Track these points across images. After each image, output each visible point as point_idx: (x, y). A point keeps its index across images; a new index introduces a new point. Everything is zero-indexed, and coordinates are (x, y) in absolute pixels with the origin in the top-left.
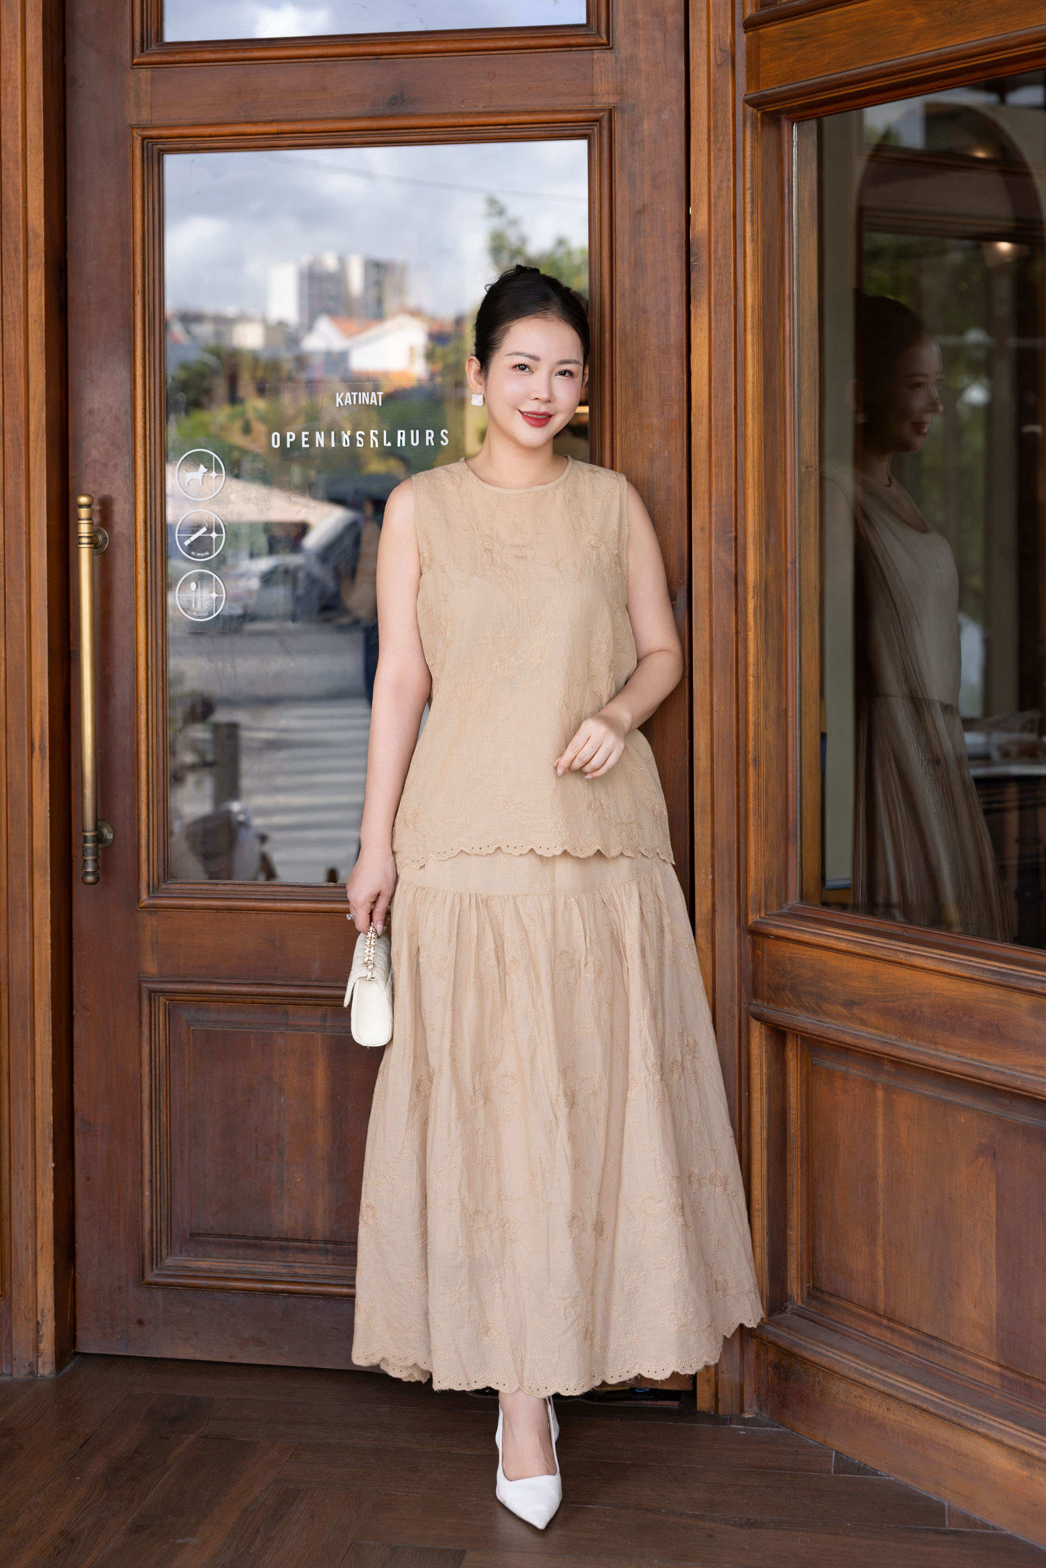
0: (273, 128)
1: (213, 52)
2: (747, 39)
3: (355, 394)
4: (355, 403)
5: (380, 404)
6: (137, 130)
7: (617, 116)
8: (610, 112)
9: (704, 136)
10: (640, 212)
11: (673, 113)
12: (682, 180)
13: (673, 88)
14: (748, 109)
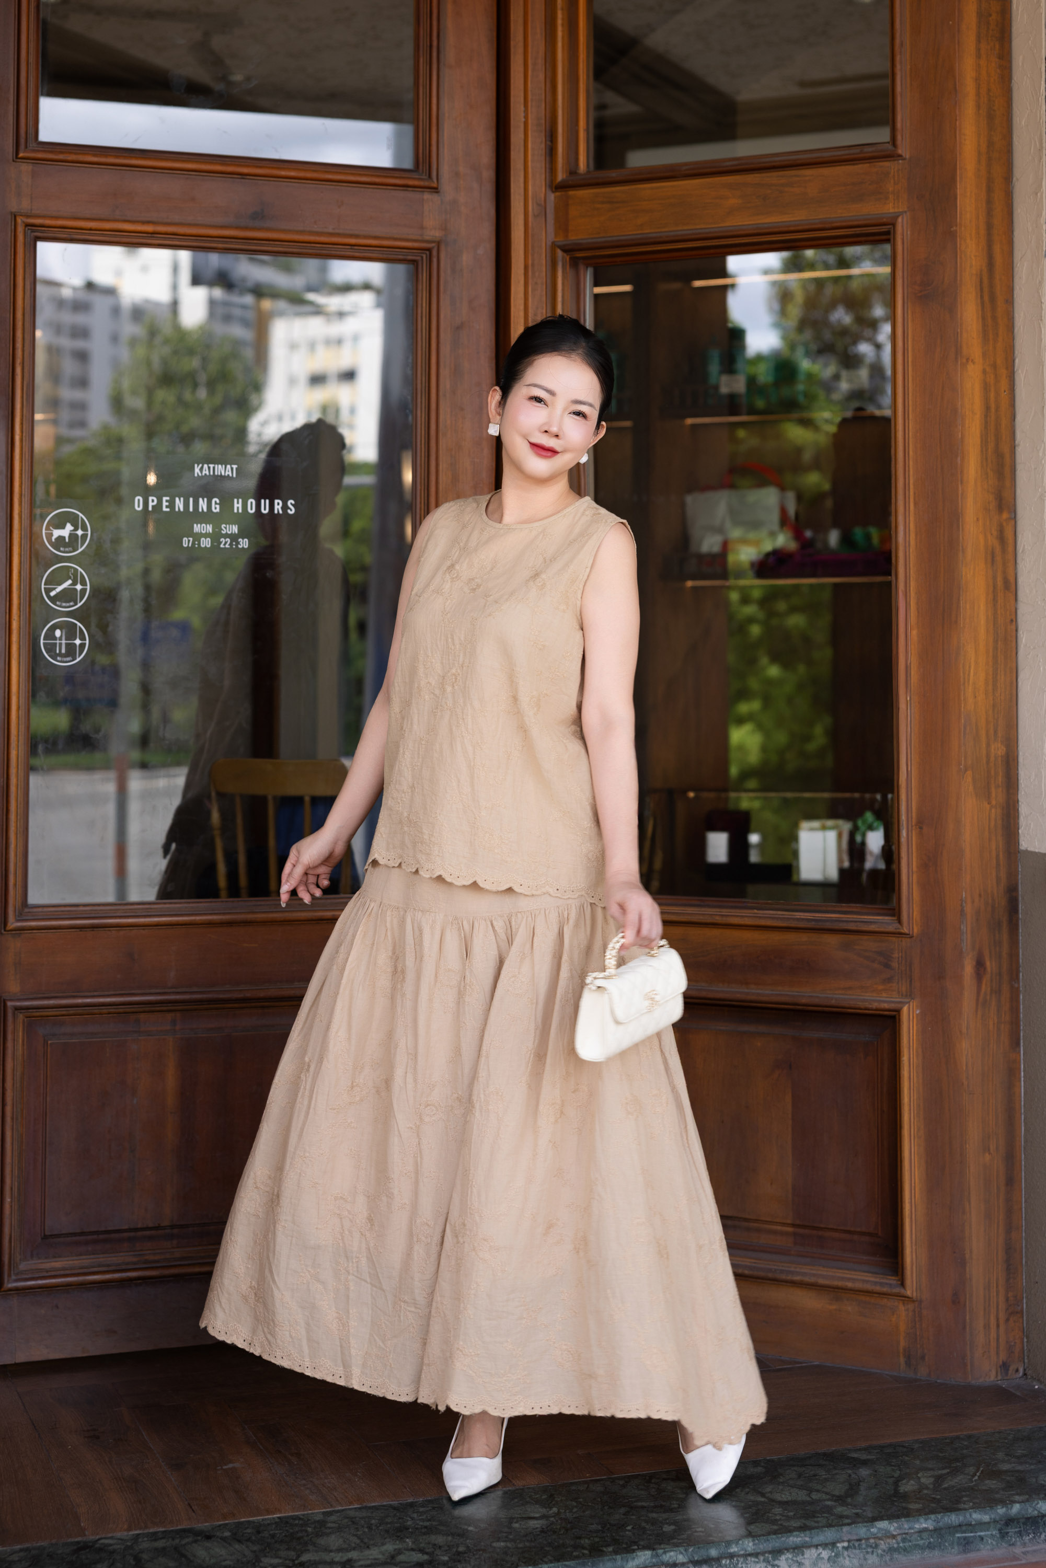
0: (150, 228)
1: (95, 155)
2: (555, 197)
3: (211, 466)
4: (212, 473)
5: (234, 476)
6: (21, 217)
7: (443, 248)
8: (439, 243)
9: (522, 271)
10: (459, 328)
11: (487, 250)
12: (493, 305)
13: (487, 230)
14: (560, 253)
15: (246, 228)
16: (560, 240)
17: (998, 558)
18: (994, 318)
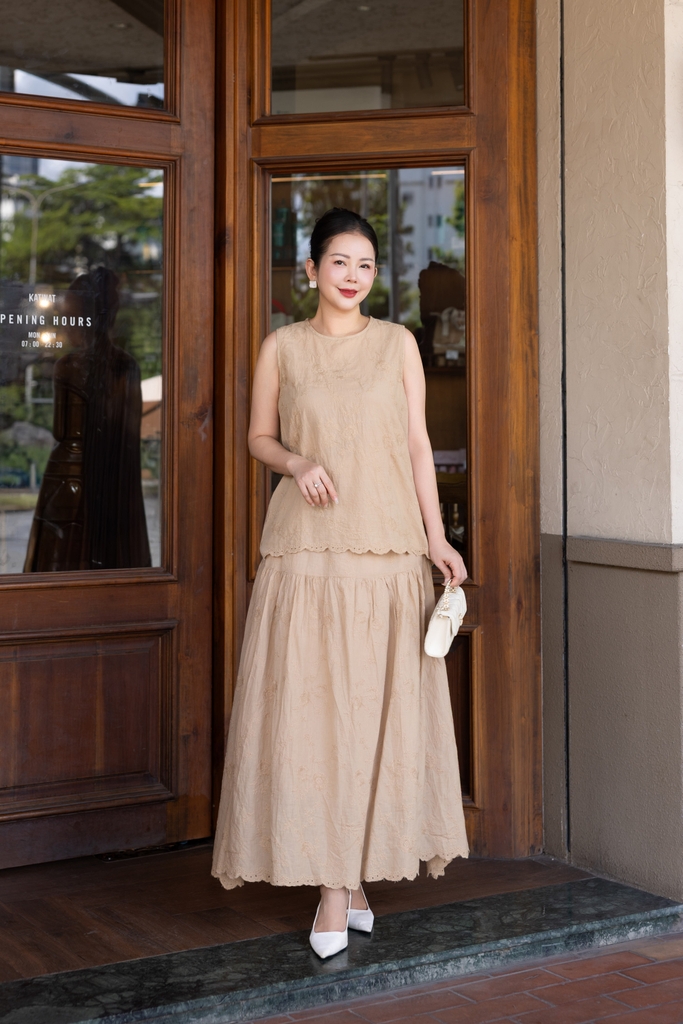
0: (3, 142)
2: (252, 131)
7: (183, 160)
8: (180, 157)
9: (232, 176)
10: (192, 210)
11: (208, 162)
12: (213, 196)
13: (208, 150)
14: (255, 165)
15: (63, 144)
16: (255, 157)
17: (529, 358)
18: (527, 213)
